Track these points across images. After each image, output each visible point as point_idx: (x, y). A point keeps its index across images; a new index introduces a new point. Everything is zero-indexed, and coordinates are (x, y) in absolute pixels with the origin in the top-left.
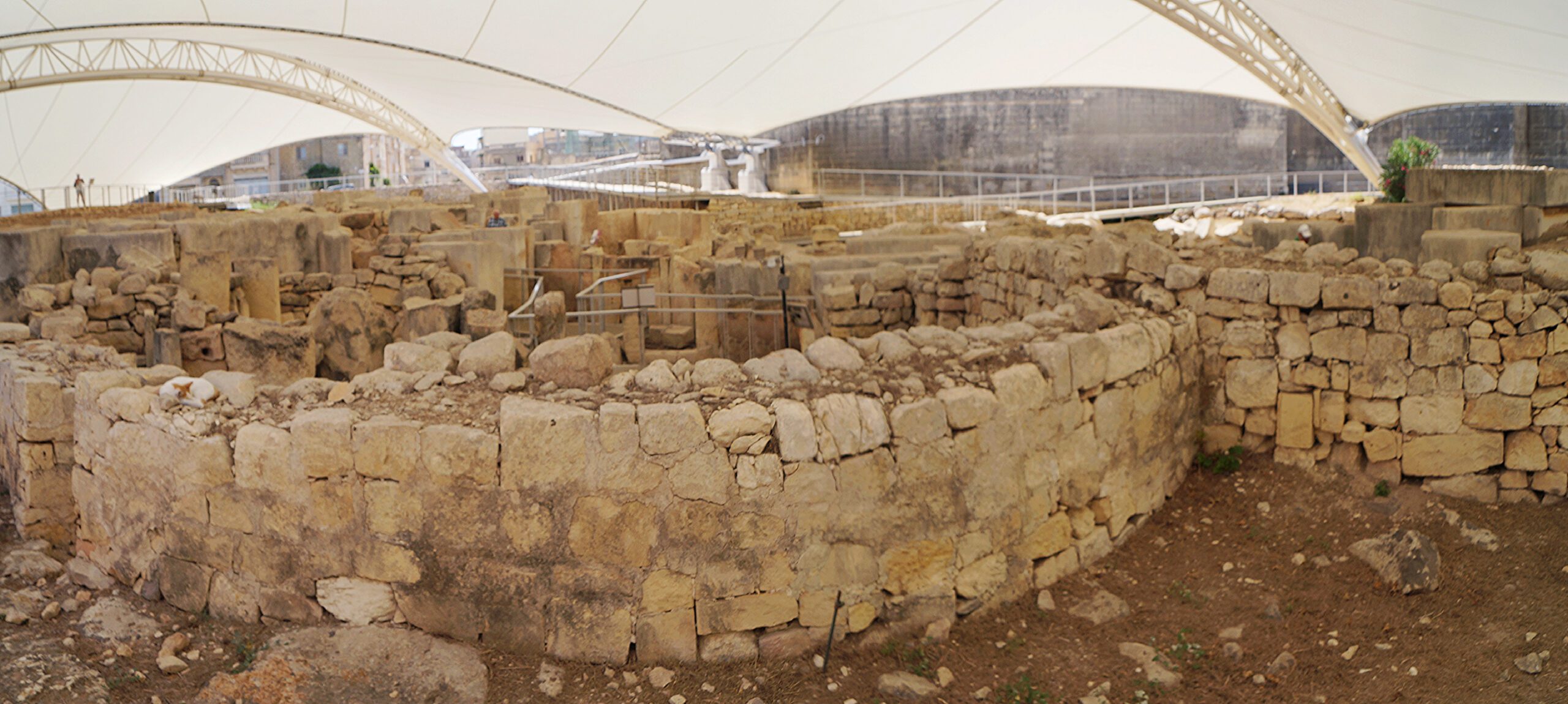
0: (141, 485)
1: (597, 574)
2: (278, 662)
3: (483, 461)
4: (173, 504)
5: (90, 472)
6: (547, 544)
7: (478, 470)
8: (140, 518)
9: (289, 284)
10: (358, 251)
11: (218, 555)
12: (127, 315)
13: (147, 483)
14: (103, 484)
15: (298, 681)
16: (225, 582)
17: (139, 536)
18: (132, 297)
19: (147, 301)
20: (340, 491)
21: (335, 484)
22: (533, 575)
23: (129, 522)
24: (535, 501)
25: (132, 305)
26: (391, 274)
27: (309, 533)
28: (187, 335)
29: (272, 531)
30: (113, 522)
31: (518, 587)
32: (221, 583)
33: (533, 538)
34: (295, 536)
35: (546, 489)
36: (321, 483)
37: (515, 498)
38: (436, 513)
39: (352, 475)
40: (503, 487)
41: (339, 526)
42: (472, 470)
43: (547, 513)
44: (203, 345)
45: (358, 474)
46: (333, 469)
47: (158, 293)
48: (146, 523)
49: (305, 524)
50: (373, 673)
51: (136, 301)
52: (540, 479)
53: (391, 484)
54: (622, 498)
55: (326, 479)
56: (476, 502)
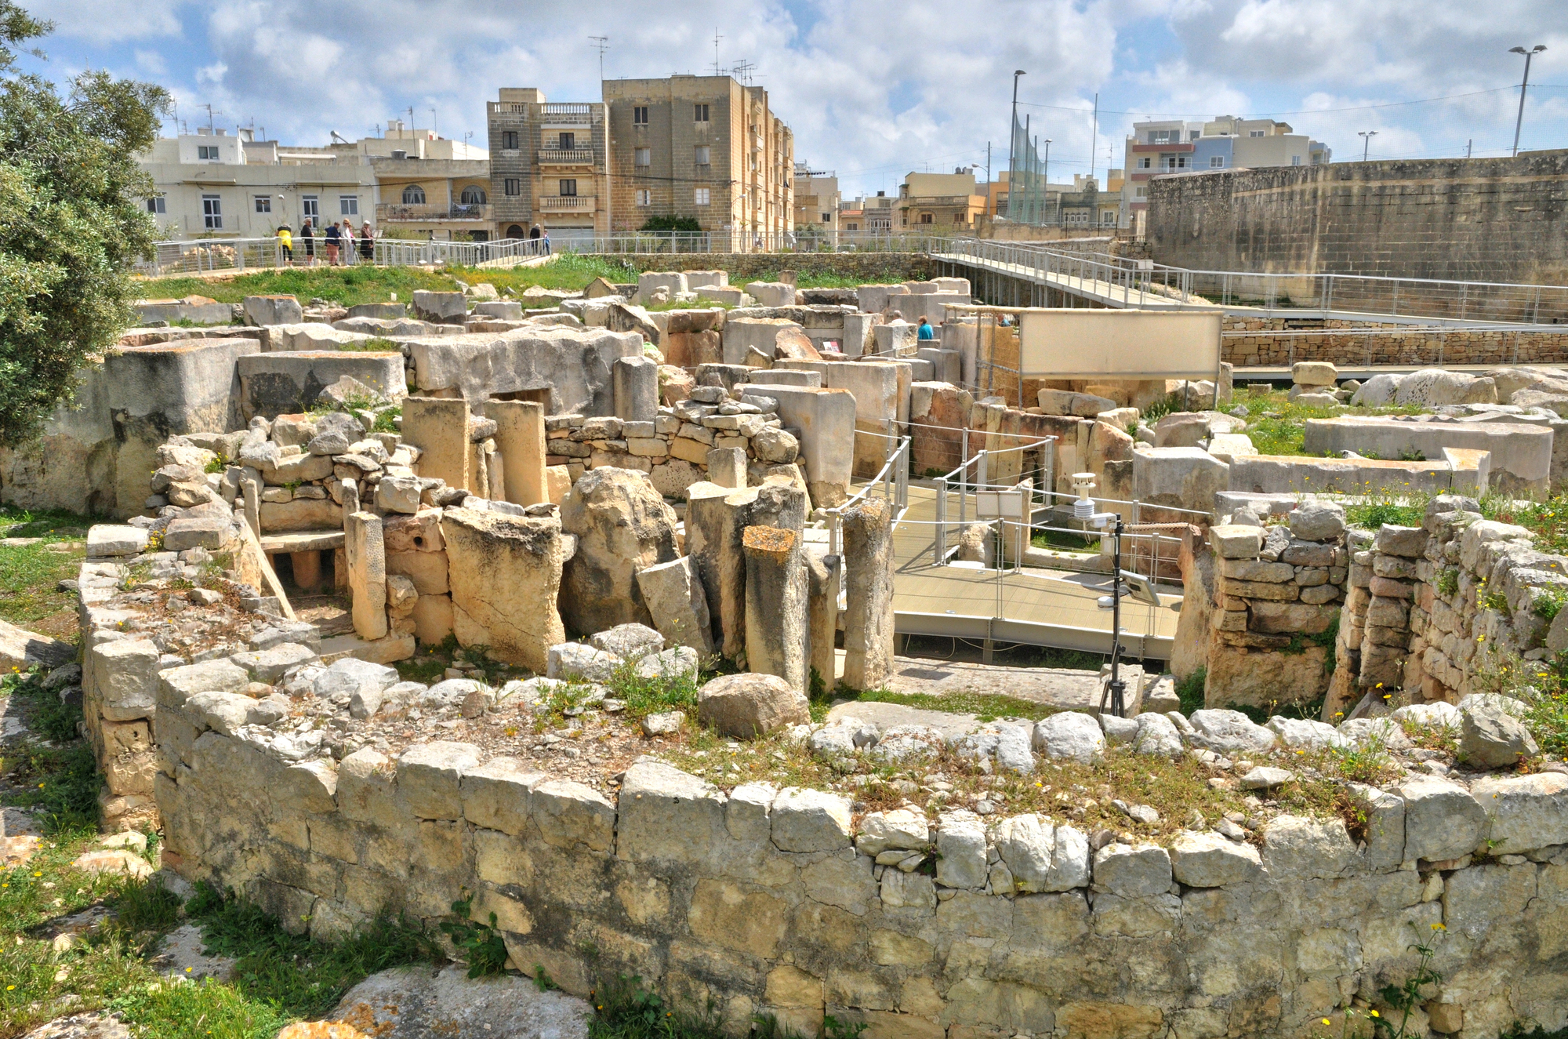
0: (233, 803)
1: (717, 957)
2: (363, 1009)
3: (598, 828)
4: (269, 826)
5: (174, 780)
6: (665, 919)
7: (593, 836)
8: (233, 836)
9: (564, 429)
10: (668, 383)
11: (319, 882)
12: (321, 480)
13: (240, 801)
14: (189, 797)
15: (381, 1031)
16: (328, 909)
17: (232, 855)
18: (327, 458)
19: (351, 465)
20: (449, 835)
21: (443, 827)
22: (647, 946)
23: (219, 839)
24: (652, 876)
25: (327, 470)
26: (700, 424)
27: (416, 871)
28: (393, 521)
29: (376, 864)
30: (202, 838)
31: (631, 955)
32: (322, 910)
33: (649, 911)
34: (403, 872)
35: (664, 865)
36: (430, 825)
37: (631, 869)
38: (547, 871)
39: (460, 822)
40: (618, 857)
41: (447, 868)
42: (587, 834)
43: (665, 888)
44: (415, 533)
45: (467, 821)
46: (442, 813)
47: (366, 453)
48: (239, 842)
49: (412, 860)
50: (467, 1026)
51: (334, 463)
52: (658, 856)
53: (501, 837)
54: (748, 887)
55: (434, 821)
56: (591, 866)
